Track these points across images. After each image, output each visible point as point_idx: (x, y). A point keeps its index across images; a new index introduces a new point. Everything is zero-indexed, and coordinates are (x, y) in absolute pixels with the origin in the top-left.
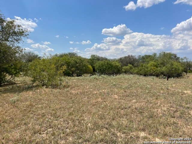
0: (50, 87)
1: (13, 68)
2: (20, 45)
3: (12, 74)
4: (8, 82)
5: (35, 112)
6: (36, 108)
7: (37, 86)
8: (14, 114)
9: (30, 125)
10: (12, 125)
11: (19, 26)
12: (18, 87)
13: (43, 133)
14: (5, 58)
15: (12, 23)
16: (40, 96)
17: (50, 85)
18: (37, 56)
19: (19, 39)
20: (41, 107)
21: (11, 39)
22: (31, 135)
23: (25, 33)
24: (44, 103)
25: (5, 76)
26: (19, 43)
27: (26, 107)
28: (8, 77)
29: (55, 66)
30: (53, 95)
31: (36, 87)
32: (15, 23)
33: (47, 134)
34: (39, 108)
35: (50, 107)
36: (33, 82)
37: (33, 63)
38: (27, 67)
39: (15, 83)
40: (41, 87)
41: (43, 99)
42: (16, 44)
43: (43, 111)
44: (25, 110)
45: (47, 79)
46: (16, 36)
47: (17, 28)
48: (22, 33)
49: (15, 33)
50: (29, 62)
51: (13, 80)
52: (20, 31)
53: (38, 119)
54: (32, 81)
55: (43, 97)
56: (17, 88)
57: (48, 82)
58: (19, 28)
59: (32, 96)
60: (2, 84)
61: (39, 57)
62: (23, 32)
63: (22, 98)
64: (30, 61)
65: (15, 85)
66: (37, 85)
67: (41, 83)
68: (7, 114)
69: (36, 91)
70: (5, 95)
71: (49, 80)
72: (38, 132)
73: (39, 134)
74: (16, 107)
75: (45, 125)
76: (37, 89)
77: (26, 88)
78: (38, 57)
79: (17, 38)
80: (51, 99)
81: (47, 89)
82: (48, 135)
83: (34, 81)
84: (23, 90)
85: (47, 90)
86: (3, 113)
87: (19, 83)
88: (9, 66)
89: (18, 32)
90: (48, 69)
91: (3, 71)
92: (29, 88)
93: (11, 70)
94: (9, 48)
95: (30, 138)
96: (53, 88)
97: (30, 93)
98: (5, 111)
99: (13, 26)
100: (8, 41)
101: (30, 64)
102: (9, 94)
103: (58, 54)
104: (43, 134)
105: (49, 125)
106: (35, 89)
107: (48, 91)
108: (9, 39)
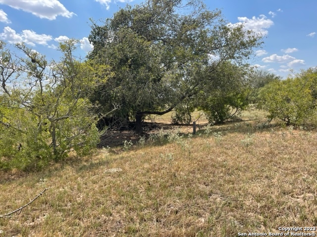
0: (301, 127)
1: (239, 98)
2: (249, 62)
3: (237, 107)
4: (232, 118)
5: (280, 163)
6: (281, 159)
7: (278, 126)
8: (249, 161)
9: (275, 181)
10: (249, 175)
11: (249, 32)
12: (248, 125)
13: (297, 196)
14: (230, 83)
15: (239, 29)
16: (283, 141)
17: (301, 125)
18: (273, 76)
19: (249, 53)
20: (288, 158)
21: (238, 55)
22: (279, 194)
23: (258, 42)
24: (293, 153)
25: (228, 109)
26: (249, 58)
27: (264, 154)
28: (232, 111)
29: (310, 91)
30: (309, 142)
31: (275, 126)
32: (244, 29)
33: (305, 199)
34: (285, 158)
35: (304, 161)
36: (270, 119)
37: (266, 89)
38: (257, 95)
39: (242, 121)
40: (284, 128)
41: (290, 147)
42: (244, 61)
43: (294, 165)
44: (263, 158)
45: (295, 114)
46: (244, 48)
47: (246, 35)
48: (252, 43)
49: (243, 45)
50: (259, 87)
51: (239, 116)
52: (250, 40)
53: (287, 175)
54: (269, 117)
55: (290, 144)
56: (246, 127)
57: (296, 118)
58: (249, 35)
59: (271, 140)
60: (224, 120)
61: (277, 77)
62: (255, 40)
63: (256, 142)
64: (262, 85)
65: (242, 122)
66: (278, 124)
67: (284, 120)
68: (239, 160)
69: (276, 132)
70: (232, 135)
71: (299, 116)
72: (290, 193)
73: (290, 197)
74: (249, 152)
75: (300, 186)
76: (278, 130)
77: (259, 128)
78: (275, 77)
79: (246, 51)
80: (305, 149)
81: (295, 131)
82: (306, 201)
83: (271, 117)
84: (255, 131)
85: (296, 133)
86: (234, 157)
87: (247, 121)
88: (234, 95)
89: (247, 41)
90: (298, 96)
91: (226, 103)
92: (265, 128)
93: (236, 101)
94: (235, 68)
95: (277, 197)
96: (308, 130)
97: (267, 135)
98: (236, 156)
99: (240, 34)
100: (234, 58)
101: (261, 91)
102: (237, 134)
103: (314, 68)
104: (298, 198)
105: (306, 187)
106: (275, 130)
107: (298, 135)
108: (235, 56)
